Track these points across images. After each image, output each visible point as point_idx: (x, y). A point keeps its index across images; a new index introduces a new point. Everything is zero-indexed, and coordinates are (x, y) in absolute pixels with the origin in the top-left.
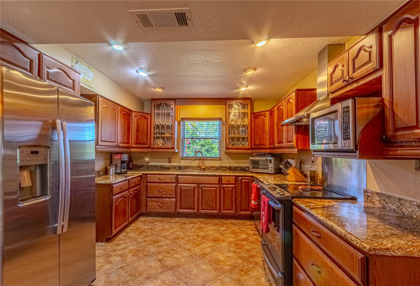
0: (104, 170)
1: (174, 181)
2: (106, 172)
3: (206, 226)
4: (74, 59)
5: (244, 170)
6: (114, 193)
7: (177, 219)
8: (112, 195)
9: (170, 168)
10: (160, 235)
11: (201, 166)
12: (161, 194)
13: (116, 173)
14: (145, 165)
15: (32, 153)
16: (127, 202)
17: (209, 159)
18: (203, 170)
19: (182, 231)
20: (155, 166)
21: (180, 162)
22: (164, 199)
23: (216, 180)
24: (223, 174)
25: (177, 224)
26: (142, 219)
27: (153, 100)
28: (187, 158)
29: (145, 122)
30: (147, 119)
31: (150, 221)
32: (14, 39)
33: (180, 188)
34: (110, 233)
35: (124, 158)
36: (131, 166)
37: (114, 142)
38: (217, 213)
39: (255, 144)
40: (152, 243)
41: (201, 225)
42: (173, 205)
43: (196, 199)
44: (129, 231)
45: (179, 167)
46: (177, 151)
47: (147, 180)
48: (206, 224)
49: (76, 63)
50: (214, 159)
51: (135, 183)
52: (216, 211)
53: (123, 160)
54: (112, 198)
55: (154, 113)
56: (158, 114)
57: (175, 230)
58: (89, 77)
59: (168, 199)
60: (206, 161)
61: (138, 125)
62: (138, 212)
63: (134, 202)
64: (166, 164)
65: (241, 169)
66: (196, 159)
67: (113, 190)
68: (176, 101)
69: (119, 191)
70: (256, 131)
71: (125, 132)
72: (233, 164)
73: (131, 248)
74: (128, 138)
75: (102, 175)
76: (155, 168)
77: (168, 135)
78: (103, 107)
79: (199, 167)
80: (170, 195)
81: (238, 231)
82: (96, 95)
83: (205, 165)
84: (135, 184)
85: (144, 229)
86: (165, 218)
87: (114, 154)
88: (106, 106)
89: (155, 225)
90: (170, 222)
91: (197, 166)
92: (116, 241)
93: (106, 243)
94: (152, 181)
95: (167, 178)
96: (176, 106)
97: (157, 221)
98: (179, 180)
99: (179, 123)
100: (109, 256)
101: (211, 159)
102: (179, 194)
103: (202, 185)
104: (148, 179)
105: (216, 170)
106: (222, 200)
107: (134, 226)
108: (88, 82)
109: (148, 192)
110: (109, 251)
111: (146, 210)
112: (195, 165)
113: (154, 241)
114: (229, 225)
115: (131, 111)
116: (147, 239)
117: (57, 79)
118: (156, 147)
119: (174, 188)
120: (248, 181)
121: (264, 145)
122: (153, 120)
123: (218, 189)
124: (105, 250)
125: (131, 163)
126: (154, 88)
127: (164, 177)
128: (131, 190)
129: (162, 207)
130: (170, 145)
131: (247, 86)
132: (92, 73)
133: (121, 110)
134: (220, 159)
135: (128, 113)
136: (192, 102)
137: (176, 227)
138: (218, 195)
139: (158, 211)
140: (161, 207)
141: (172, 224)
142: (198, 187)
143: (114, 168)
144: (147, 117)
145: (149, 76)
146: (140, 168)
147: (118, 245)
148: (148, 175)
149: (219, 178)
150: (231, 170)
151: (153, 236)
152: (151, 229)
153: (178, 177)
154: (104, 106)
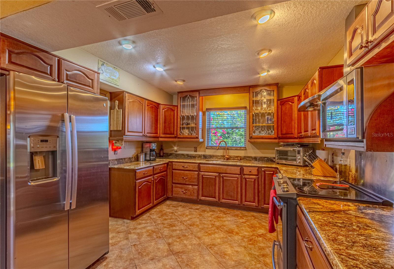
0: (136, 157)
1: (197, 169)
2: (137, 159)
3: (225, 216)
4: (100, 62)
5: (270, 161)
6: (137, 178)
7: (199, 206)
8: (136, 180)
9: (196, 157)
10: (179, 219)
11: (225, 156)
12: (185, 181)
13: (145, 160)
14: (174, 154)
15: (42, 141)
16: (152, 187)
17: (233, 148)
18: (227, 160)
19: (200, 218)
20: (183, 155)
21: (205, 151)
22: (187, 186)
23: (237, 170)
24: (244, 164)
25: (197, 211)
26: (168, 202)
27: (179, 93)
28: (212, 148)
29: (172, 113)
30: (174, 111)
31: (174, 205)
32: (35, 50)
33: (202, 176)
34: (134, 212)
35: (152, 147)
36: (162, 154)
37: (142, 132)
38: (239, 204)
39: (282, 133)
40: (168, 227)
41: (220, 214)
42: (196, 191)
43: (217, 188)
44: (153, 213)
45: (204, 156)
46: (201, 140)
47: (172, 167)
48: (225, 214)
49: (102, 65)
50: (238, 149)
51: (160, 169)
52: (237, 202)
53: (151, 148)
54: (135, 182)
55: (180, 105)
56: (184, 106)
57: (194, 216)
58: (115, 76)
59: (191, 186)
60: (230, 151)
61: (165, 116)
62: (164, 196)
63: (160, 187)
64: (193, 153)
65: (268, 160)
66: (220, 148)
67: (136, 175)
68: (200, 93)
69: (144, 176)
70: (283, 119)
71: (152, 123)
72: (259, 154)
73: (148, 228)
74: (156, 128)
75: (134, 161)
76: (183, 157)
77: (193, 125)
78: (130, 102)
79: (224, 156)
80: (193, 182)
81: (258, 225)
82: (123, 92)
83: (230, 155)
84: (160, 171)
85: (167, 212)
86: (188, 204)
87: (145, 143)
88: (132, 101)
89: (177, 210)
90: (191, 208)
91: (221, 156)
92: (139, 221)
93: (131, 221)
94: (177, 168)
95: (190, 166)
96: (200, 97)
97: (181, 206)
98: (201, 168)
99: (204, 114)
100: (129, 233)
101: (236, 148)
102: (201, 182)
103: (223, 174)
104: (174, 166)
105: (240, 159)
106: (244, 191)
107: (158, 209)
108: (114, 81)
109: (173, 178)
110: (131, 229)
111: (172, 195)
112: (220, 154)
113: (171, 225)
114: (250, 218)
115: (159, 104)
116: (166, 222)
117: (76, 79)
118: (182, 137)
119: (196, 176)
120: (272, 172)
121: (292, 134)
122: (179, 111)
123: (239, 179)
124: (127, 227)
125: (162, 151)
126: (176, 81)
127: (187, 165)
128: (156, 176)
129: (186, 193)
130: (194, 135)
131: (268, 71)
132: (118, 72)
133: (148, 103)
134: (245, 148)
135: (155, 106)
136: (215, 92)
137: (195, 213)
138: (239, 185)
139: (182, 196)
140: (184, 193)
141: (192, 210)
142: (219, 176)
143: (144, 156)
144: (173, 109)
145: (164, 70)
146: (169, 156)
147: (140, 224)
148: (173, 163)
149: (241, 168)
150: (257, 161)
151: (172, 220)
152: (172, 213)
153: (200, 165)
154: (131, 100)
